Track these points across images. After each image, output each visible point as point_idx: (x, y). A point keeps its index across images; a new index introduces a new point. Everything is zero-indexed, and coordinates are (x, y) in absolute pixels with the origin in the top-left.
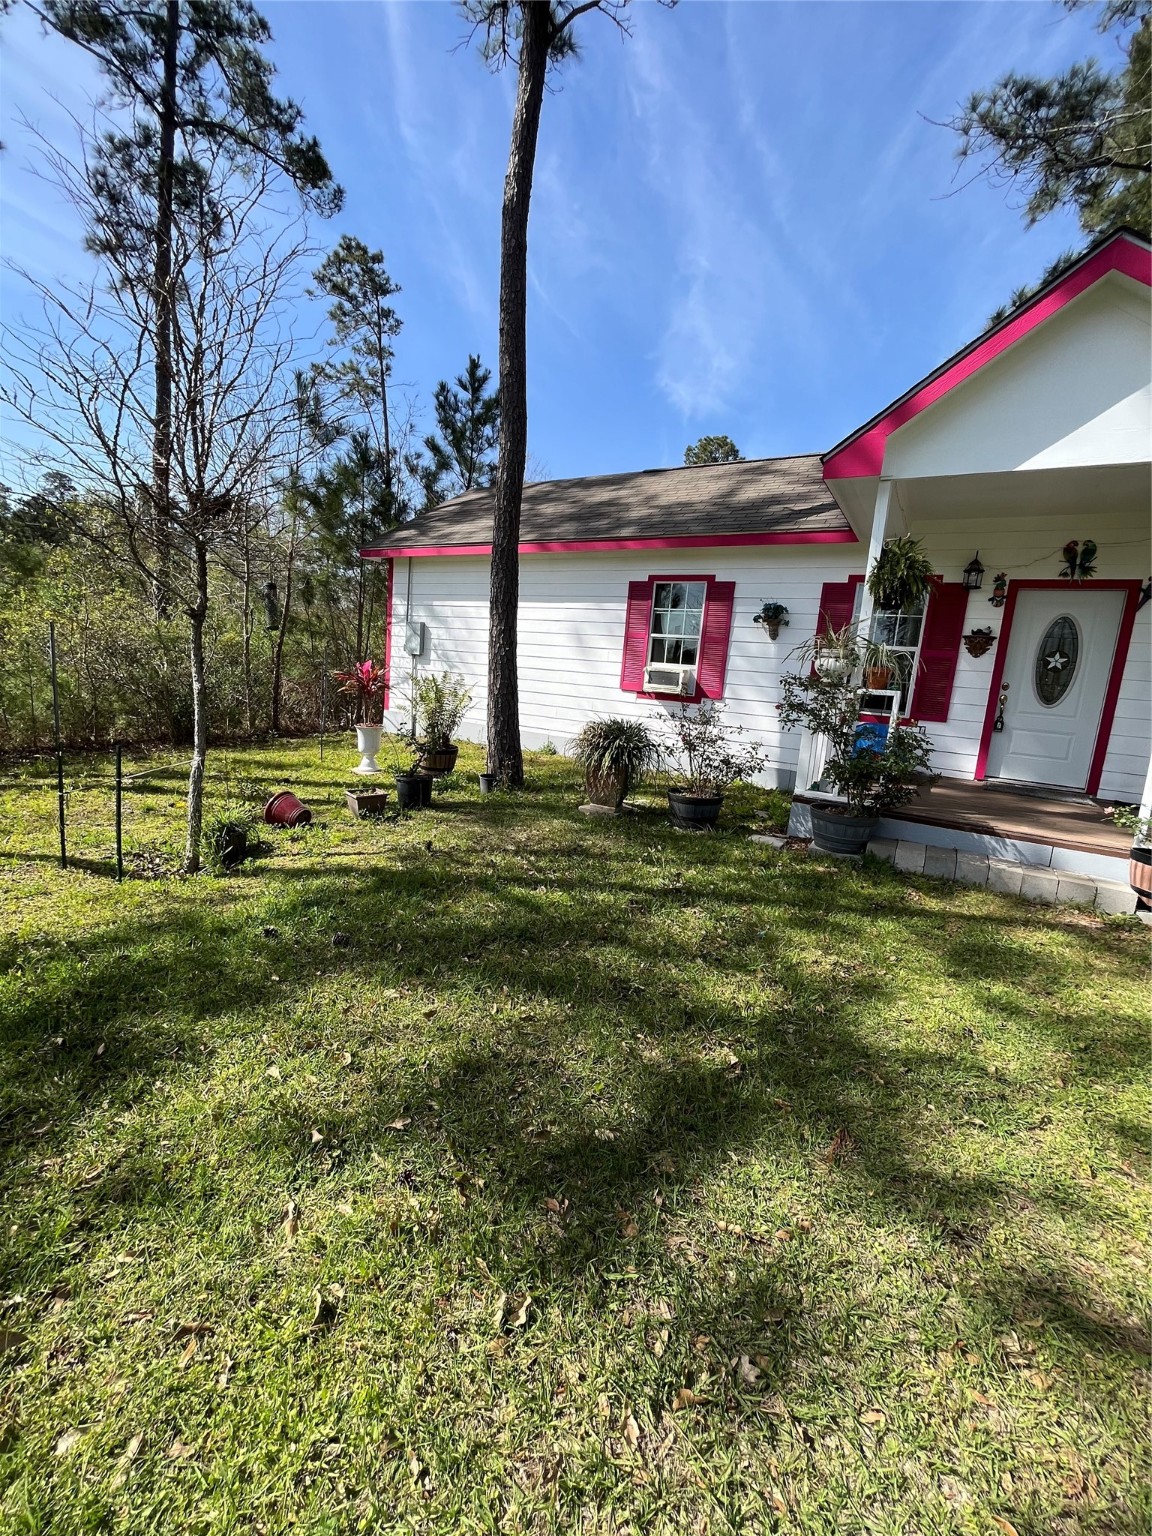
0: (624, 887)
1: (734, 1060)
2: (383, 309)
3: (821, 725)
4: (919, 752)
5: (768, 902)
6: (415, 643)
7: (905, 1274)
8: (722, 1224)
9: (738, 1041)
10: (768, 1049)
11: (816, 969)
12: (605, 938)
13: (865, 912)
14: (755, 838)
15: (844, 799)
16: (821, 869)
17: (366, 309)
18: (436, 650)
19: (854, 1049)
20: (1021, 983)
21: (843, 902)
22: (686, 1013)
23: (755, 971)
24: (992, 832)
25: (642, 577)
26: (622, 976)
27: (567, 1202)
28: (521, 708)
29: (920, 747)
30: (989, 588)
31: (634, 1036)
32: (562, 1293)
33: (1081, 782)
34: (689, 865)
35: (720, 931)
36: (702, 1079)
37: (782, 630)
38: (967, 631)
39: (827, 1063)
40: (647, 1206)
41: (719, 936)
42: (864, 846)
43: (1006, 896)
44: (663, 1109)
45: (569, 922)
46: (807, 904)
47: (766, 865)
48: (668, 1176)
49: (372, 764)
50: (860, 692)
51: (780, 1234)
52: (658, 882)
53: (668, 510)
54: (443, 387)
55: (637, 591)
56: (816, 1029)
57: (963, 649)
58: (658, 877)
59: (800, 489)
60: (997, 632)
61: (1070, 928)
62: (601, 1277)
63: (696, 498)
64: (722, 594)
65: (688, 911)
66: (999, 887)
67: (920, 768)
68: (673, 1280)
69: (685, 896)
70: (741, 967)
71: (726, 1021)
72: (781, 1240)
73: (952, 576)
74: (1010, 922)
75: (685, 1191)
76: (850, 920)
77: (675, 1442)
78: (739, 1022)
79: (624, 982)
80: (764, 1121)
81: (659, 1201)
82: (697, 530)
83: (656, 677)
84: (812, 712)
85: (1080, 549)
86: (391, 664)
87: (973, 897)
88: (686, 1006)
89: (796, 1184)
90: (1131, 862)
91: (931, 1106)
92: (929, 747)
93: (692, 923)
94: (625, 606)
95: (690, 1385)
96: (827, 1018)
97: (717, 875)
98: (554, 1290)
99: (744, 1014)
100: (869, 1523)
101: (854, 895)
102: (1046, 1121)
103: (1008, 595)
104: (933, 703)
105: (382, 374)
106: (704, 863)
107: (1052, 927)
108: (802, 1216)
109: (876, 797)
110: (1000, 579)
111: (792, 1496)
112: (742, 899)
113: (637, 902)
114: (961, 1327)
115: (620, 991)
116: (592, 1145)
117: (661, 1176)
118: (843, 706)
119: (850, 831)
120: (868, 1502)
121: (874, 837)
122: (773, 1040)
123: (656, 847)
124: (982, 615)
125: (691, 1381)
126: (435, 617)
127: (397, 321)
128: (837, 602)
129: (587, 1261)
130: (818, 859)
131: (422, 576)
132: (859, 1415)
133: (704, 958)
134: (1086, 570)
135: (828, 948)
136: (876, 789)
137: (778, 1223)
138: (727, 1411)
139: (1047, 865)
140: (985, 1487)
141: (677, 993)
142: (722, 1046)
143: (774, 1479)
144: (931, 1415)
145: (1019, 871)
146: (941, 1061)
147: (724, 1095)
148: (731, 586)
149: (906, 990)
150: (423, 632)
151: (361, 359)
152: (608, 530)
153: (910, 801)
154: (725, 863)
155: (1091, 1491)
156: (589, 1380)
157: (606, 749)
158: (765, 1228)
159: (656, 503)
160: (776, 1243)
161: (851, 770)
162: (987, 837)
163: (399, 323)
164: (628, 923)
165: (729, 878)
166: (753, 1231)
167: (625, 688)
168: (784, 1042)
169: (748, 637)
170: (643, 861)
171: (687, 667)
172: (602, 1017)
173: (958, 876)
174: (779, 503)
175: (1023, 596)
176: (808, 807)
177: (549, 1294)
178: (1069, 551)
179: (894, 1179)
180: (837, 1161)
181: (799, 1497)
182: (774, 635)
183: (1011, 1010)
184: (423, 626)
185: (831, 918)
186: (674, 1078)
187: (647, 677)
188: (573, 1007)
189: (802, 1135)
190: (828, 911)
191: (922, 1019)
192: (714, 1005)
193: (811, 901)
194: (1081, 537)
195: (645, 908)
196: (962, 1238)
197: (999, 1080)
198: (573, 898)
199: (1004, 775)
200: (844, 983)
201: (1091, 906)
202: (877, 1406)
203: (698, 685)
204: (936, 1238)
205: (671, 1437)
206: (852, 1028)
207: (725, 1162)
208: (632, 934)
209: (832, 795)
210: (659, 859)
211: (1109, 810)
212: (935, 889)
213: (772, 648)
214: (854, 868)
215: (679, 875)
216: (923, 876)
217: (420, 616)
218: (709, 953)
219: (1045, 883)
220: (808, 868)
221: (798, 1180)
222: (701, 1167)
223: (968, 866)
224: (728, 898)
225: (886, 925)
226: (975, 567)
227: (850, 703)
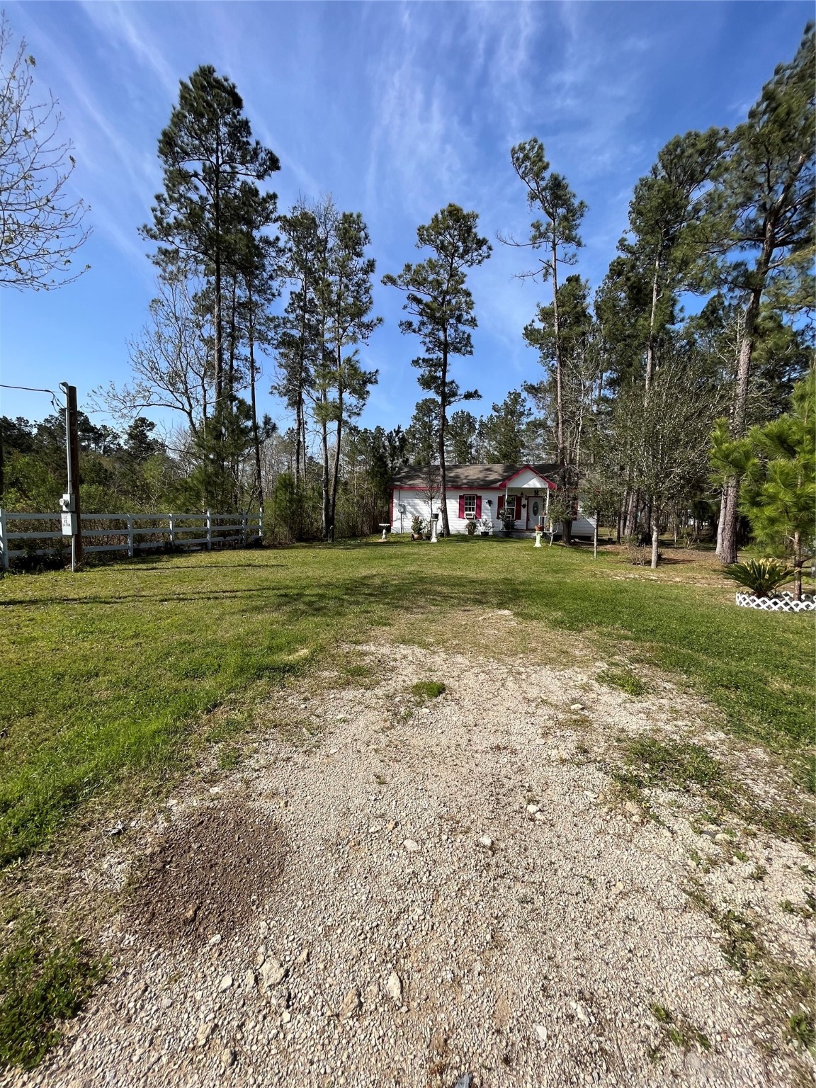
6: (401, 510)
18: (408, 512)
25: (462, 495)
30: (525, 497)
38: (522, 505)
55: (461, 497)
57: (522, 507)
60: (526, 505)
64: (479, 498)
73: (519, 495)
83: (467, 515)
84: (499, 518)
85: (536, 491)
86: (394, 515)
94: (458, 500)
103: (527, 498)
104: (519, 517)
118: (503, 517)
124: (524, 502)
126: (408, 503)
128: (501, 499)
131: (403, 493)
134: (538, 495)
148: (481, 497)
150: (404, 507)
161: (506, 526)
167: (460, 517)
169: (485, 504)
171: (473, 512)
175: (530, 499)
176: (501, 532)
182: (490, 506)
184: (404, 505)
187: (465, 515)
199: (530, 527)
203: (476, 516)
209: (504, 530)
213: (490, 508)
217: (403, 503)
226: (522, 494)
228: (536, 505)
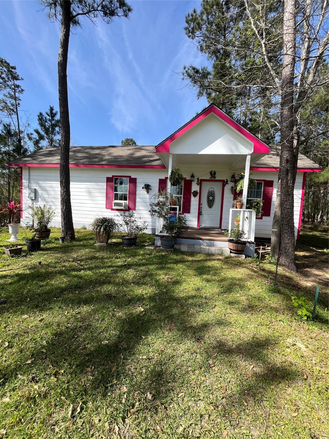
0: (109, 267)
1: (143, 310)
2: (16, 85)
3: (161, 215)
4: (184, 221)
5: (151, 264)
6: (33, 195)
7: (187, 354)
8: (141, 357)
9: (143, 304)
10: (152, 305)
11: (163, 280)
12: (104, 283)
13: (174, 263)
14: (146, 247)
15: (168, 235)
16: (164, 254)
17: (9, 83)
18: (41, 198)
19: (173, 299)
20: (209, 274)
21: (169, 261)
22: (129, 300)
23: (147, 284)
24: (201, 239)
25: (110, 176)
26: (109, 293)
27: (93, 367)
28: (73, 215)
29: (184, 220)
30: (196, 181)
31: (114, 310)
32: (92, 397)
33: (218, 226)
34: (129, 257)
35: (138, 275)
36: (134, 318)
37: (150, 191)
38: (192, 191)
39: (167, 305)
40: (119, 360)
41: (138, 276)
42: (173, 246)
43: (205, 254)
44: (123, 330)
45: (92, 280)
46: (160, 263)
47: (149, 255)
48: (125, 349)
49: (16, 237)
50: (169, 206)
51: (157, 354)
52: (120, 264)
53: (116, 158)
54: (41, 114)
55: (109, 180)
56: (164, 296)
57: (192, 195)
58: (119, 262)
59: (151, 154)
60: (198, 192)
61: (218, 260)
62: (105, 386)
63: (124, 155)
64: (133, 181)
65: (129, 270)
66: (204, 252)
67: (184, 225)
68: (127, 379)
69: (128, 266)
70: (145, 284)
71: (140, 299)
72: (157, 356)
73: (188, 178)
74: (206, 260)
75: (130, 351)
76: (171, 265)
77: (129, 427)
78: (144, 299)
79: (110, 295)
80: (151, 325)
81: (122, 357)
82: (125, 163)
83: (116, 204)
84: (158, 212)
85: (213, 172)
86: (23, 202)
87: (199, 255)
88: (129, 298)
89: (160, 339)
90: (227, 243)
91: (191, 309)
92: (186, 220)
93: (130, 274)
94: (106, 184)
95: (133, 407)
96: (166, 293)
97: (136, 259)
98: (90, 397)
99: (145, 296)
100: (181, 423)
101: (172, 259)
102: (215, 306)
103: (200, 182)
104: (187, 209)
105: (16, 105)
106: (133, 256)
107: (215, 260)
108: (162, 347)
109: (175, 233)
110: (198, 179)
111: (162, 426)
112: (144, 265)
113: (113, 271)
114: (200, 362)
115: (109, 297)
116: (101, 347)
117: (123, 349)
118: (165, 210)
119: (170, 242)
120: (181, 417)
121: (175, 244)
122: (153, 302)
123: (119, 254)
124: (195, 187)
125: (133, 406)
126: (40, 187)
127: (22, 89)
128: (162, 183)
129: (100, 383)
130: (163, 251)
131: (33, 173)
132: (178, 395)
133: (133, 283)
134: (215, 177)
135: (166, 274)
136: (175, 231)
137: (156, 351)
138: (144, 411)
139: (213, 245)
140: (206, 400)
141: (126, 295)
142: (139, 307)
143: (157, 423)
144: (194, 388)
145: (207, 248)
146: (193, 297)
147: (140, 320)
148: (135, 179)
149: (185, 281)
150: (35, 191)
151: (7, 99)
152: (98, 162)
153: (183, 233)
154: (139, 255)
155: (228, 390)
156: (102, 420)
157: (102, 226)
158: (153, 354)
159: (112, 155)
160: (156, 357)
161: (168, 227)
162: (200, 240)
163: (22, 90)
164: (110, 277)
165: (140, 259)
166: (149, 356)
167: (107, 208)
168: (156, 302)
169: (141, 192)
170: (115, 258)
171: (125, 201)
172: (103, 307)
173: (195, 251)
174: (146, 157)
175: (204, 183)
176: (159, 237)
177: (88, 399)
178: (211, 173)
179: (184, 330)
180: (170, 330)
181: (164, 425)
182: (148, 192)
183: (208, 281)
184: (35, 190)
185: (167, 266)
186: (126, 320)
187: (113, 205)
188: (94, 306)
189: (161, 325)
190: (166, 264)
191: (188, 288)
192: (137, 296)
193: (161, 263)
194: (213, 170)
195: (116, 272)
196: (199, 340)
197: (205, 299)
198: (93, 272)
199: (203, 225)
200: (170, 282)
201: (221, 254)
202: (182, 391)
203: (128, 206)
204: (194, 342)
205: (128, 426)
206: (173, 294)
207: (141, 339)
208: (112, 280)
209: (165, 234)
210: (120, 257)
211: (223, 231)
212: (190, 255)
213: (147, 196)
214: (171, 252)
215: (126, 261)
216: (187, 252)
217: (34, 186)
218: (135, 282)
219: (213, 250)
220: (160, 254)
221: (161, 338)
222: (135, 343)
223: (197, 248)
224: (140, 265)
225: (180, 265)
226: (193, 176)
227: (167, 209)
228: (211, 194)
